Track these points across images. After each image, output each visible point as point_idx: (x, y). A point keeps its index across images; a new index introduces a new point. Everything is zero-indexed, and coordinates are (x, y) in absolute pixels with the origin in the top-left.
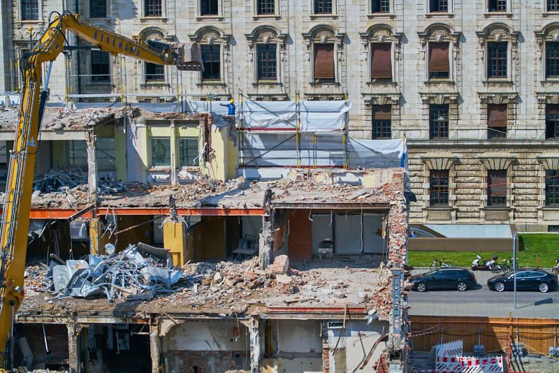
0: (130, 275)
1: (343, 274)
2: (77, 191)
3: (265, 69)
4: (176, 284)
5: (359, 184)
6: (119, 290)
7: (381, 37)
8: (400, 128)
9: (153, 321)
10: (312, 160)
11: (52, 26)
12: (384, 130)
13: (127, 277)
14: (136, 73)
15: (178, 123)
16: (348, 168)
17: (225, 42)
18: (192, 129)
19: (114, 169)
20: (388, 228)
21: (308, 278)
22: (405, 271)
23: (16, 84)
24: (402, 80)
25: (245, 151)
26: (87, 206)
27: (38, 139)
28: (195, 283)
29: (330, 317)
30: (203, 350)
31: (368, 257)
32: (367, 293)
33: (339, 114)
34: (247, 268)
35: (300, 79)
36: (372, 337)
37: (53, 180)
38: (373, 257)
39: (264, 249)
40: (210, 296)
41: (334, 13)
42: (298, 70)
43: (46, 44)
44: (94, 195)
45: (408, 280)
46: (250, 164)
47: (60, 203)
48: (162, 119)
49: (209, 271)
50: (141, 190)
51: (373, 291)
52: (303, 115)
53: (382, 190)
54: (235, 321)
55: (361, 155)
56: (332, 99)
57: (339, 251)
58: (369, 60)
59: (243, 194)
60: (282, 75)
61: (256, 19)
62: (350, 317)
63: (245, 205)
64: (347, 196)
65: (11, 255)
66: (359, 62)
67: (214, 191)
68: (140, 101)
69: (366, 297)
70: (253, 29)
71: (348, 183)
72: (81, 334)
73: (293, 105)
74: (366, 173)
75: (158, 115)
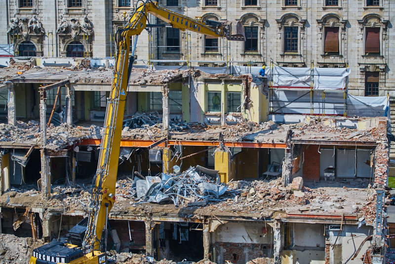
0: (190, 188)
1: (341, 192)
2: (155, 128)
3: (289, 44)
4: (222, 195)
5: (355, 128)
6: (182, 199)
7: (372, 23)
8: (385, 89)
9: (206, 221)
10: (321, 110)
11: (138, 10)
12: (374, 89)
13: (188, 190)
14: (198, 46)
15: (227, 82)
16: (347, 116)
17: (261, 24)
18: (237, 85)
19: (181, 113)
20: (374, 160)
21: (317, 194)
22: (386, 191)
23: (113, 51)
24: (387, 54)
25: (274, 102)
26: (162, 139)
27: (127, 91)
28: (236, 195)
29: (331, 222)
30: (241, 242)
31: (360, 180)
32: (358, 206)
33: (341, 78)
34: (273, 186)
35: (315, 52)
36: (361, 237)
37: (138, 120)
38: (364, 181)
39: (286, 172)
40: (246, 204)
41: (339, 6)
42: (313, 46)
43: (134, 23)
44: (167, 131)
45: (388, 197)
46: (277, 112)
47: (142, 136)
48: (215, 78)
49: (247, 187)
50: (200, 128)
51: (363, 205)
52: (316, 78)
53: (371, 132)
54: (263, 223)
55: (356, 107)
56: (337, 67)
57: (339, 175)
58: (364, 40)
59: (272, 133)
60: (302, 49)
61: (284, 9)
62: (345, 222)
63: (273, 141)
64: (346, 136)
65: (107, 171)
66: (356, 41)
67: (251, 130)
68: (200, 66)
69: (357, 209)
70: (282, 16)
71: (346, 127)
72: (154, 228)
73: (309, 70)
74: (360, 120)
75: (213, 75)
